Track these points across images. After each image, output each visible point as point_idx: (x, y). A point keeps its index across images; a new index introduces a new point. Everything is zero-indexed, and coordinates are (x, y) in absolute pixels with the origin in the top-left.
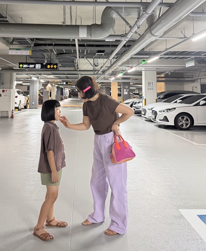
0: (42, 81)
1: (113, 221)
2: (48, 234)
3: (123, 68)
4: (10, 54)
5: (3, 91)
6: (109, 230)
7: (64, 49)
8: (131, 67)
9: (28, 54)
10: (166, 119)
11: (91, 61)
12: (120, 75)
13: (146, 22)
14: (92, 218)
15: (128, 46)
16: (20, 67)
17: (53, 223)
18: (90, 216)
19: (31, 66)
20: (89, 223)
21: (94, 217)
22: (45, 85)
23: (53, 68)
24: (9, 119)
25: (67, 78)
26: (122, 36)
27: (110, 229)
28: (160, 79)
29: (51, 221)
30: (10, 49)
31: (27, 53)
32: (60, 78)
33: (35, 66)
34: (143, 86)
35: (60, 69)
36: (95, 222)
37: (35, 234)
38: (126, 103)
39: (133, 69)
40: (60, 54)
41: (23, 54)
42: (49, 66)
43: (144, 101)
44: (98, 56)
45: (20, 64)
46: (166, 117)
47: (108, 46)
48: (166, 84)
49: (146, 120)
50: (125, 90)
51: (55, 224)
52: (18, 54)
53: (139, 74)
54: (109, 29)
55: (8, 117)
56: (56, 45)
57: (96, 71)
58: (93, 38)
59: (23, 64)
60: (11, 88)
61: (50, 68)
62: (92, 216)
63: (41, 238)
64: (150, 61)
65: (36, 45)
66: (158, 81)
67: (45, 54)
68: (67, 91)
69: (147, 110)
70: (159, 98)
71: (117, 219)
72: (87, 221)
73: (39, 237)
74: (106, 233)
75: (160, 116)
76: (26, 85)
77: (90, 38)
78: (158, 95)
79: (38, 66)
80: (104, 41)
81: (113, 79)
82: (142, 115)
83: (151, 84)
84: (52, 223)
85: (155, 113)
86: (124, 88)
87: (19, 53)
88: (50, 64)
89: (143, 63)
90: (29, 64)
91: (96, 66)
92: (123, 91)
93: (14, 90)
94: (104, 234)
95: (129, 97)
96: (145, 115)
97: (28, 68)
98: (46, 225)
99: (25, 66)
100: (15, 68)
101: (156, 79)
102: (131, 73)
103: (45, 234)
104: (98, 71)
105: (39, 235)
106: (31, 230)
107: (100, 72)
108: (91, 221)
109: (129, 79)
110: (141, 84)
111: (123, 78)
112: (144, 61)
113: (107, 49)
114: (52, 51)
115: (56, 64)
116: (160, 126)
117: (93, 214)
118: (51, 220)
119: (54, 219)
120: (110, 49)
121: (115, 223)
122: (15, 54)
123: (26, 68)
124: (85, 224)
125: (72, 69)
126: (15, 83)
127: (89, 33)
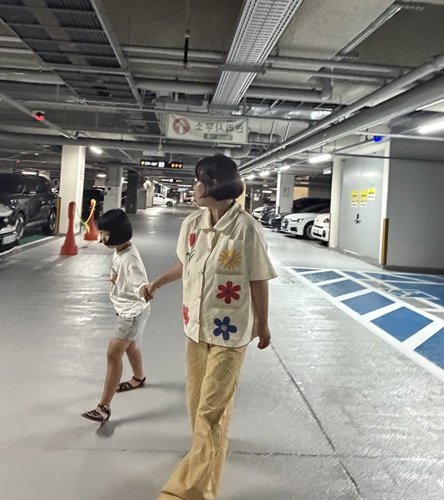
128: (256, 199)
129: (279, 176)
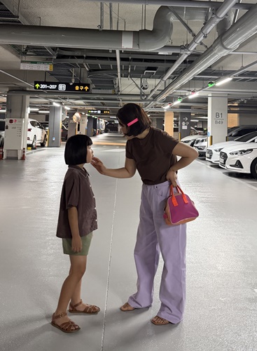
0: (67, 108)
1: (163, 305)
2: (72, 323)
3: (182, 92)
4: (22, 68)
5: (11, 121)
6: (157, 317)
7: (99, 63)
8: (194, 92)
9: (48, 69)
10: (239, 164)
11: (138, 81)
12: (178, 103)
13: (215, 29)
14: (135, 301)
15: (191, 62)
16: (35, 88)
17: (80, 308)
18: (131, 298)
19: (52, 87)
20: (130, 308)
21: (137, 300)
22: (71, 114)
23: (84, 90)
24: (19, 162)
25: (103, 104)
26: (182, 48)
27: (159, 316)
28: (232, 109)
29: (77, 305)
30: (22, 62)
31: (47, 67)
32: (92, 104)
33: (57, 87)
34: (209, 118)
35: (94, 91)
36: (139, 306)
37: (53, 323)
38: (185, 142)
39: (196, 95)
40: (93, 70)
41: (41, 69)
42: (77, 88)
43: (209, 138)
44: (148, 75)
45: (36, 83)
46: (239, 162)
47: (162, 61)
48: (240, 116)
49: (211, 166)
50: (184, 123)
51: (82, 310)
52: (34, 69)
53: (204, 101)
54: (165, 37)
55: (16, 158)
56: (88, 58)
57: (143, 95)
58: (141, 50)
59: (40, 83)
60: (22, 117)
61: (80, 90)
62: (134, 298)
63: (63, 330)
64: (219, 84)
65: (59, 57)
66: (229, 112)
67: (73, 71)
68: (102, 123)
69: (214, 152)
70: (231, 136)
71: (170, 302)
72: (127, 305)
73: (59, 327)
74: (153, 322)
75: (232, 160)
76: (43, 114)
77: (137, 49)
78: (230, 130)
79: (62, 87)
80: (156, 54)
81: (167, 107)
82: (207, 159)
83: (220, 115)
84: (77, 308)
85: (224, 156)
86: (182, 121)
87: (35, 67)
88: (79, 85)
89: (210, 85)
90: (48, 84)
91: (144, 88)
92: (181, 125)
93: (27, 121)
94: (150, 324)
95: (188, 133)
96: (210, 158)
97: (48, 89)
98: (70, 311)
99: (43, 86)
100: (28, 89)
101: (226, 109)
102: (193, 99)
103: (68, 323)
104: (147, 95)
105: (59, 324)
106: (47, 317)
107: (149, 98)
108: (133, 305)
109: (189, 107)
110: (207, 116)
111: (181, 107)
112: (212, 83)
113: (161, 66)
114: (82, 66)
115: (88, 85)
116: (231, 174)
117: (136, 295)
118: (77, 303)
119: (81, 303)
120: (165, 65)
121: (166, 308)
122: (29, 69)
123: (45, 89)
124: (125, 309)
125: (111, 91)
126: (29, 110)
127: (136, 42)
128: (185, 127)
129: (210, 100)
